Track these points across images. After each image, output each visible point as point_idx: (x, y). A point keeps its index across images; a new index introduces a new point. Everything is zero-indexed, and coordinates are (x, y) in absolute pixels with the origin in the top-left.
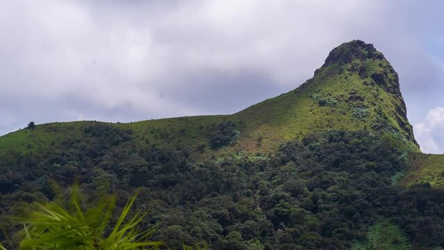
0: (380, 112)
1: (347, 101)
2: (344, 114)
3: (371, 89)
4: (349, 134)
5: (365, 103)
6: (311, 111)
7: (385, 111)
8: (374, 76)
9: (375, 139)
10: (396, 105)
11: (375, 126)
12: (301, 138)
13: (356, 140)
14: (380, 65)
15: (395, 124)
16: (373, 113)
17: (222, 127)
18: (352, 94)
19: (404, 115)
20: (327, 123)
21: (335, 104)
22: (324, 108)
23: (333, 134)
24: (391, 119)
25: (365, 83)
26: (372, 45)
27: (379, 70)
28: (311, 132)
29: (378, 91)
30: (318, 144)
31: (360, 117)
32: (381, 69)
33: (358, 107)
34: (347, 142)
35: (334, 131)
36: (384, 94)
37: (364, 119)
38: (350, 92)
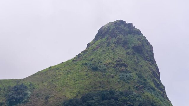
0: (140, 76)
1: (114, 67)
2: (113, 77)
3: (132, 58)
4: (118, 93)
5: (129, 69)
6: (86, 75)
7: (145, 75)
8: (134, 48)
9: (138, 96)
10: (152, 70)
11: (137, 87)
12: (80, 97)
13: (124, 98)
14: (139, 39)
15: (152, 84)
16: (135, 77)
17: (16, 89)
18: (118, 61)
19: (159, 78)
20: (99, 85)
21: (105, 69)
22: (97, 73)
23: (105, 93)
24: (149, 81)
25: (127, 53)
26: (132, 24)
27: (138, 43)
28: (87, 92)
29: (138, 59)
30: (93, 101)
31: (125, 80)
32: (140, 43)
33: (123, 72)
34: (116, 99)
35: (106, 91)
36: (143, 62)
37: (128, 81)
38: (116, 60)
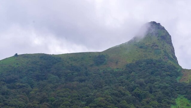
0: (165, 52)
1: (151, 47)
2: (151, 52)
3: (161, 42)
4: (155, 61)
5: (159, 48)
6: (137, 50)
7: (168, 51)
8: (161, 37)
9: (166, 63)
10: (171, 49)
11: (164, 58)
12: (135, 62)
13: (159, 63)
14: (164, 32)
15: (171, 56)
16: (163, 52)
17: (100, 57)
18: (154, 44)
19: (174, 53)
20: (144, 56)
21: (146, 48)
22: (142, 49)
23: (148, 60)
24: (169, 54)
25: (158, 39)
27: (164, 34)
28: (138, 60)
29: (164, 43)
30: (142, 65)
31: (157, 54)
33: (156, 49)
34: (154, 64)
35: (149, 59)
36: (166, 45)
37: (159, 54)
38: (152, 43)
